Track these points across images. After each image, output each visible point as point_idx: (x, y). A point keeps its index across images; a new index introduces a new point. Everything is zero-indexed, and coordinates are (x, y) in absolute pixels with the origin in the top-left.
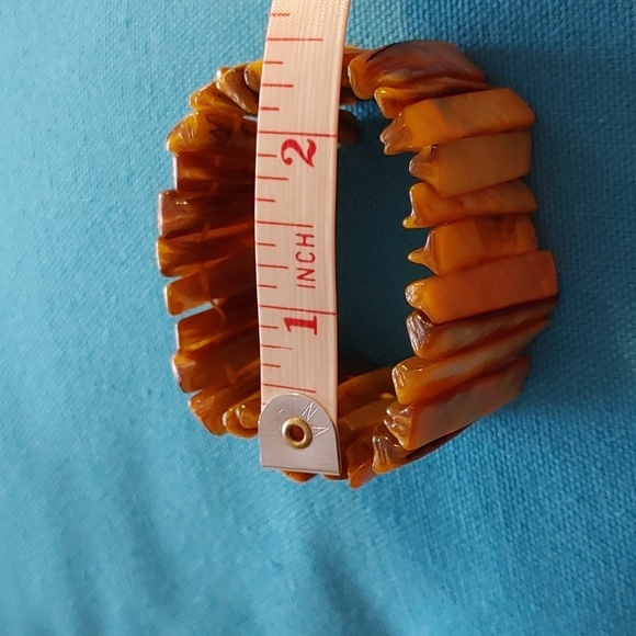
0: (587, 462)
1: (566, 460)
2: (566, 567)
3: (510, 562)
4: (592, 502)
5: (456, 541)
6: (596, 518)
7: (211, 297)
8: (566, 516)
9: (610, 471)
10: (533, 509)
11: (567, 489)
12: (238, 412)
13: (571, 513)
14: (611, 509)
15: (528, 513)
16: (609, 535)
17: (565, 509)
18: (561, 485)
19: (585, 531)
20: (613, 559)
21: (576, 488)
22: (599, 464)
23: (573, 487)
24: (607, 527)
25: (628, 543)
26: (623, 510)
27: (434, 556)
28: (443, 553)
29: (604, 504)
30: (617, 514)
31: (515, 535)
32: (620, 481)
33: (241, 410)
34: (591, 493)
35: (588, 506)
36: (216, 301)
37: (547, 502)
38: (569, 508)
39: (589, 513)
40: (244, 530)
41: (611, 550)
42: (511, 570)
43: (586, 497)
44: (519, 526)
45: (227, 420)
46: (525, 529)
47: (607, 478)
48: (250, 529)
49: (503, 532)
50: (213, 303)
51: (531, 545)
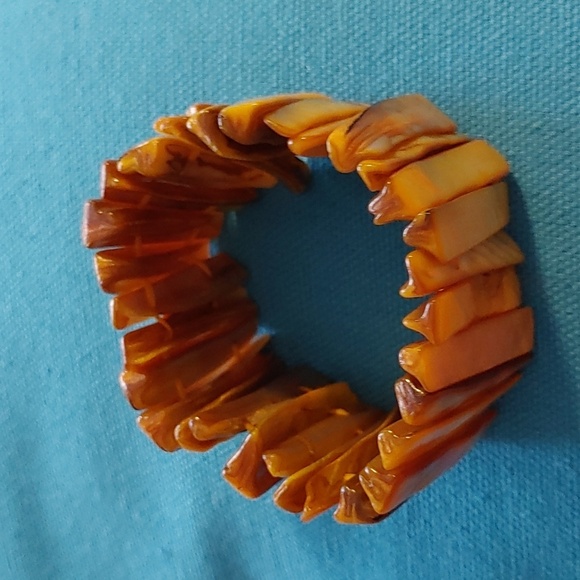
0: (496, 460)
1: (476, 457)
2: (465, 566)
3: (409, 557)
4: (498, 501)
5: (356, 535)
6: (500, 518)
7: (156, 312)
8: (470, 515)
9: (519, 471)
10: (437, 506)
11: (475, 487)
12: (191, 424)
13: (476, 512)
14: (516, 509)
15: (432, 509)
16: (511, 536)
17: (471, 508)
18: (469, 482)
19: (488, 530)
20: (513, 560)
21: (484, 486)
22: (509, 464)
23: (480, 485)
24: (511, 528)
25: (530, 544)
26: (528, 512)
27: (331, 550)
28: (340, 547)
29: (510, 504)
30: (522, 515)
31: (417, 531)
32: (528, 482)
33: (194, 422)
34: (498, 493)
35: (493, 506)
36: (162, 316)
37: (453, 499)
38: (474, 506)
39: (494, 512)
40: (136, 516)
41: (512, 552)
42: (409, 565)
43: (493, 496)
44: (422, 521)
45: (180, 433)
46: (428, 525)
47: (516, 478)
48: (142, 514)
49: (406, 528)
50: (158, 318)
51: (432, 542)
